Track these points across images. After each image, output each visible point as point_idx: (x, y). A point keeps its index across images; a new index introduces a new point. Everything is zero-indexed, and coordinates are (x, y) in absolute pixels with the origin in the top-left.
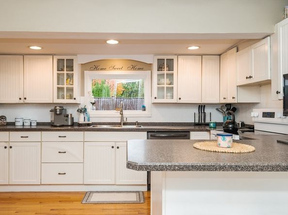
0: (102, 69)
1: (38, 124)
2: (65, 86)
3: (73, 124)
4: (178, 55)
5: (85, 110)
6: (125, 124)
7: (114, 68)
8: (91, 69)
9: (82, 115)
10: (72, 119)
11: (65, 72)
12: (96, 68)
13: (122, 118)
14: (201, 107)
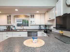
0: (19, 17)
1: (4, 30)
2: (9, 21)
3: (12, 30)
4: (35, 14)
5: (15, 26)
6: (24, 30)
7: (21, 17)
8: (16, 17)
9: (14, 28)
10: (12, 29)
11: (9, 18)
12: (17, 17)
13: (23, 28)
14: (40, 26)
